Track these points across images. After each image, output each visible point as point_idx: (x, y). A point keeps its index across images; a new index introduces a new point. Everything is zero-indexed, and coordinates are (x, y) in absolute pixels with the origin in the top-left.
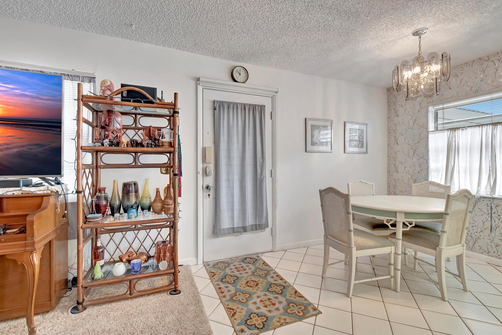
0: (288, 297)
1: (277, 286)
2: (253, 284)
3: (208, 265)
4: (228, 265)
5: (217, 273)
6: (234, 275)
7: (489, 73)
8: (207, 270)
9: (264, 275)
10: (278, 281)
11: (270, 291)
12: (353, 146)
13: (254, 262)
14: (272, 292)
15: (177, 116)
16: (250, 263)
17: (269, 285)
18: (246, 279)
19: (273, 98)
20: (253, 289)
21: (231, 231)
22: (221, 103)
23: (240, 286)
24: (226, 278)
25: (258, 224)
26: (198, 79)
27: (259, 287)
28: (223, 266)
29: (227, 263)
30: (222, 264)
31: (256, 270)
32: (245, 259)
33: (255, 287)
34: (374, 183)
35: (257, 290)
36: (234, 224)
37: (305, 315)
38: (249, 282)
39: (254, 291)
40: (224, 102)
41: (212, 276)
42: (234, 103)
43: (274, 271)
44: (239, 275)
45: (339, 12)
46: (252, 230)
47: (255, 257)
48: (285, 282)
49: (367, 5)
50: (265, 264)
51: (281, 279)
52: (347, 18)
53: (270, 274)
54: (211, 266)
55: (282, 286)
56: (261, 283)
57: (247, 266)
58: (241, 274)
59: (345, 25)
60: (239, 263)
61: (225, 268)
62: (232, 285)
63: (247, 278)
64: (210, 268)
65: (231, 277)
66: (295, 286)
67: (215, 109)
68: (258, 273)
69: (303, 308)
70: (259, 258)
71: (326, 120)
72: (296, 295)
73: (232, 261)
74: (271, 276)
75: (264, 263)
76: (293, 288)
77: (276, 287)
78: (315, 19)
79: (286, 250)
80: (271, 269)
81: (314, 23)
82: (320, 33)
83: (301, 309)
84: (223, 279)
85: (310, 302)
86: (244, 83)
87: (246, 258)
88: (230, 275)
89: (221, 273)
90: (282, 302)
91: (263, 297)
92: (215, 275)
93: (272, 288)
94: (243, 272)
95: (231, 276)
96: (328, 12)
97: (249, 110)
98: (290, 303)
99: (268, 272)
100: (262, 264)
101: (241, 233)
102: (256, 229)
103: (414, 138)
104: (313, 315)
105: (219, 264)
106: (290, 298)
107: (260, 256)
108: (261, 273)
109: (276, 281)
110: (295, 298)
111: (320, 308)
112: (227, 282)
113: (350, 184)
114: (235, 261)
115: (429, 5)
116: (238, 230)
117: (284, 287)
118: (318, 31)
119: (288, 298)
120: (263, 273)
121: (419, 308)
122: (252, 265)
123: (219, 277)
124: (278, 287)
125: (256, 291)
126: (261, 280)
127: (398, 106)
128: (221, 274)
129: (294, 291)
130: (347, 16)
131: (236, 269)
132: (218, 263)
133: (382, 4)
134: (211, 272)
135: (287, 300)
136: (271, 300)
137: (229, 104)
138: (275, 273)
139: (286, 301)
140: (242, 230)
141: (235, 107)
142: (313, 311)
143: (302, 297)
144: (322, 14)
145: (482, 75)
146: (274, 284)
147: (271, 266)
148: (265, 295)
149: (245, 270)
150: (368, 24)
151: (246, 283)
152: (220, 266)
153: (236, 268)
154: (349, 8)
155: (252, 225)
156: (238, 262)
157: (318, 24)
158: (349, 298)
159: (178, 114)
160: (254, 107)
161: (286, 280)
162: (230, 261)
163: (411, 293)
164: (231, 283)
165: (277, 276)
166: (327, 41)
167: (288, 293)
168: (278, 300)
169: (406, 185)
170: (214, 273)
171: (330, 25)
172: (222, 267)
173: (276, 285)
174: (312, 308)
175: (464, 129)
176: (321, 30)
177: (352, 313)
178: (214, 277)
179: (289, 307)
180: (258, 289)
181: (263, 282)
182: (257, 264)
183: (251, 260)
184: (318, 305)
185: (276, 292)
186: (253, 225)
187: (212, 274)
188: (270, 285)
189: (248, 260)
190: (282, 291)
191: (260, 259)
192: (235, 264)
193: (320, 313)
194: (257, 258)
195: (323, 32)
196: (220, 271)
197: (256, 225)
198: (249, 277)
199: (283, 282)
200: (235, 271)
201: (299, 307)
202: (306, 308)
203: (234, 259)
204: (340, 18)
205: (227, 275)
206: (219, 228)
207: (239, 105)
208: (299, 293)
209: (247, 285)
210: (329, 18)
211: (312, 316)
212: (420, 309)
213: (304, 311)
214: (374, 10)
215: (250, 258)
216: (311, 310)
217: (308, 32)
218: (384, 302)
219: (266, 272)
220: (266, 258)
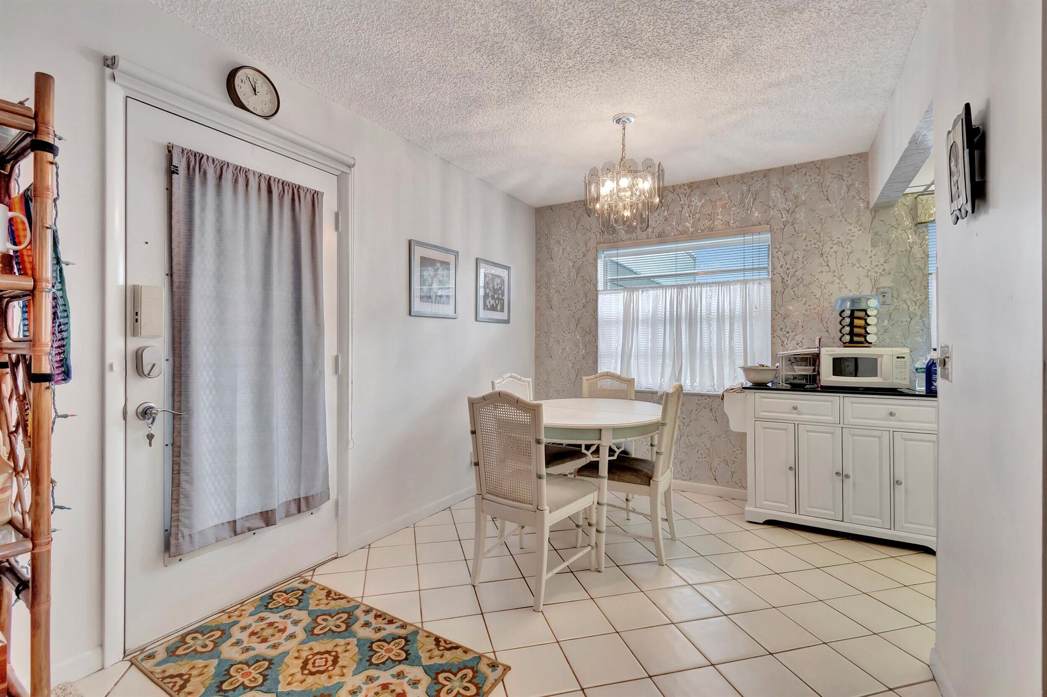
0: (425, 662)
1: (389, 643)
2: (324, 663)
3: (151, 656)
4: (223, 632)
5: (194, 672)
6: (256, 656)
7: (673, 211)
8: (149, 675)
9: (343, 627)
10: (385, 629)
11: (377, 665)
12: (489, 307)
13: (300, 601)
14: (384, 663)
15: (52, 163)
16: (291, 607)
17: (366, 648)
18: (296, 654)
19: (342, 180)
20: (330, 677)
21: (226, 532)
22: (196, 161)
23: (289, 684)
24: (231, 677)
25: (304, 498)
26: (110, 62)
27: (344, 665)
28: (207, 642)
29: (218, 629)
30: (199, 636)
31: (315, 620)
32: (267, 601)
33: (331, 668)
34: (531, 379)
35: (343, 675)
36: (235, 510)
37: (481, 688)
38: (311, 662)
39: (336, 679)
40: (205, 157)
41: (177, 688)
42: (238, 169)
43: (363, 608)
44: (271, 653)
45: (531, 26)
46: (288, 515)
47: (296, 584)
48: (403, 626)
49: (580, 35)
50: (332, 595)
51: (391, 622)
52: (539, 46)
53: (357, 620)
54: (161, 655)
55: (400, 637)
56: (346, 651)
57: (285, 617)
58: (274, 646)
59: (529, 60)
60: (256, 617)
61: (216, 644)
62: (262, 688)
63: (298, 651)
64: (159, 664)
65: (249, 666)
66: (428, 627)
67: (173, 172)
68: (325, 627)
69: (470, 673)
70: (310, 584)
71: (447, 251)
72: (441, 648)
73: (229, 617)
74: (361, 622)
75: (329, 593)
76: (426, 634)
77: (386, 646)
78: (483, 22)
79: (370, 545)
80: (352, 604)
81: (477, 30)
82: (478, 57)
83: (467, 679)
84: (224, 682)
85: (477, 653)
86: (267, 118)
87: (271, 597)
88: (241, 663)
89: (206, 666)
90: (419, 681)
91: (367, 686)
92: (187, 681)
93: (378, 654)
94: (280, 638)
95: (247, 663)
96: (514, 15)
97: (281, 197)
98: (437, 674)
99: (350, 614)
100: (325, 597)
101: (253, 532)
102: (299, 511)
103: (576, 299)
104: (496, 680)
105: (188, 639)
106: (432, 662)
107: (309, 578)
108: (331, 623)
109: (379, 630)
110: (442, 656)
111: (502, 659)
112: (241, 688)
113: (496, 382)
114: (241, 615)
115: (655, 77)
116: (248, 524)
117: (406, 639)
118: (475, 52)
119: (428, 664)
120: (338, 623)
121: (641, 591)
122: (300, 609)
123: (208, 683)
124: (391, 646)
125: (342, 680)
126: (342, 642)
127: (552, 242)
128: (212, 670)
129: (432, 640)
130: (540, 42)
131: (254, 638)
132: (183, 639)
133: (601, 43)
134: (172, 676)
135: (427, 670)
136: (392, 687)
137: (222, 168)
138: (368, 611)
139: (426, 673)
140: (259, 522)
141: (241, 180)
142: (492, 671)
143: (457, 647)
144: (501, 14)
145: (666, 212)
146: (379, 640)
147: (351, 597)
148: (371, 680)
149: (283, 631)
150: (564, 75)
151: (304, 667)
152: (197, 644)
153: (253, 634)
154: (551, 25)
155: (286, 502)
156: (251, 615)
157: (484, 34)
158: (539, 612)
159: (55, 155)
160: (295, 192)
161: (403, 621)
162: (225, 619)
163: (618, 566)
164: (255, 687)
165: (377, 616)
166: (483, 81)
167: (423, 649)
168: (407, 679)
169: (564, 380)
170: (180, 676)
171: (505, 47)
172: (205, 646)
173: (384, 641)
174: (488, 665)
175: (645, 290)
176: (483, 50)
177: (558, 642)
178: (186, 690)
179: (440, 686)
180: (345, 671)
181: (348, 647)
182: (310, 601)
183: (289, 596)
184: (494, 652)
185: (392, 660)
186: (290, 501)
187: (177, 679)
188: (371, 649)
189: (280, 600)
190: (406, 652)
191: (313, 587)
192: (244, 622)
193: (507, 669)
194: (303, 586)
195: (485, 57)
196: (200, 663)
197: (299, 499)
198: (306, 647)
199: (397, 628)
200: (253, 645)
201: (460, 674)
202: (475, 672)
203: (236, 610)
204: (527, 39)
205: (232, 666)
206: (186, 532)
207: (251, 177)
208: (445, 641)
209: (306, 672)
210: (509, 32)
211: (496, 682)
212: (643, 592)
213: (475, 681)
214: (585, 51)
215: (285, 592)
216: (488, 671)
217: (456, 44)
218: (592, 599)
219: (345, 616)
220: (325, 578)
